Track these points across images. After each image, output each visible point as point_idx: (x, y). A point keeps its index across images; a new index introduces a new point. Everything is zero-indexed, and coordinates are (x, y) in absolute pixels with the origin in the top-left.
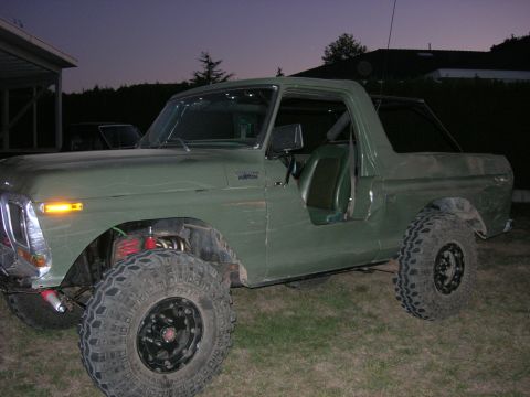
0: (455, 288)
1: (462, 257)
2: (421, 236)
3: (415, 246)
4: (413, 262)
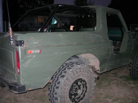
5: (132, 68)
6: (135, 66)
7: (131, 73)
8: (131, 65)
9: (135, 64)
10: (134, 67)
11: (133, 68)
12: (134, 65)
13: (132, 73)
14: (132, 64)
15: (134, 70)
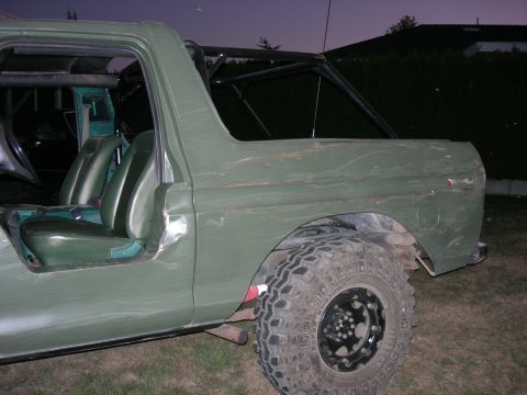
0: (365, 360)
1: (380, 309)
2: (293, 280)
3: (281, 297)
4: (275, 323)
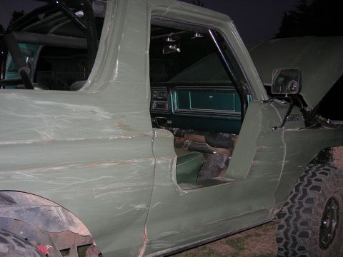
5: (285, 233)
6: (297, 229)
7: (282, 250)
8: (282, 221)
9: (296, 220)
10: (292, 229)
11: (290, 234)
12: (291, 222)
13: (285, 250)
14: (287, 220)
15: (291, 242)
